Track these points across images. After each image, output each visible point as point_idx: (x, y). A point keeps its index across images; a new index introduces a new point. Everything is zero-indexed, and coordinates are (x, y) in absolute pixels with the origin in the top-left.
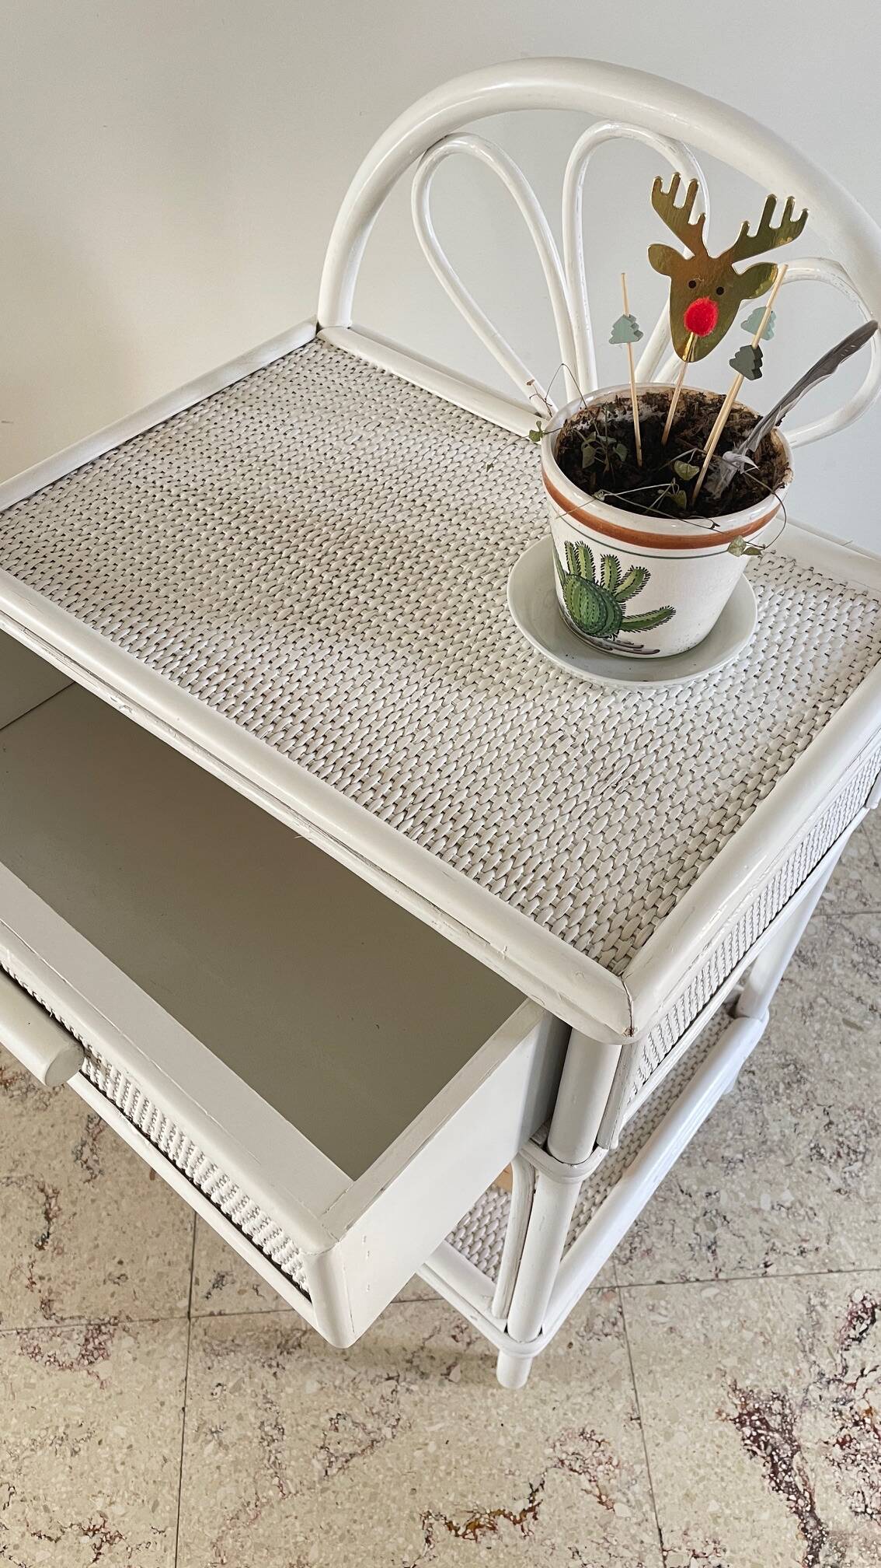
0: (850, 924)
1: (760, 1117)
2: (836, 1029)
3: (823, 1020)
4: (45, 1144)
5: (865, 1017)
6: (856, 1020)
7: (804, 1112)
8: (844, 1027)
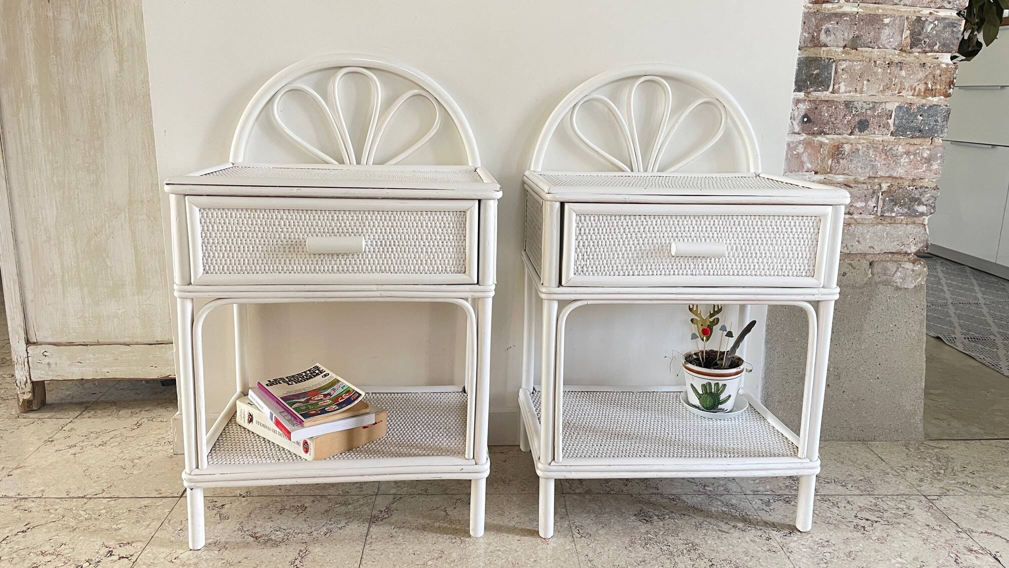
0: (722, 498)
1: (673, 561)
2: (715, 533)
3: (707, 529)
4: (274, 559)
5: (731, 529)
6: (726, 530)
7: (698, 560)
8: (718, 532)
